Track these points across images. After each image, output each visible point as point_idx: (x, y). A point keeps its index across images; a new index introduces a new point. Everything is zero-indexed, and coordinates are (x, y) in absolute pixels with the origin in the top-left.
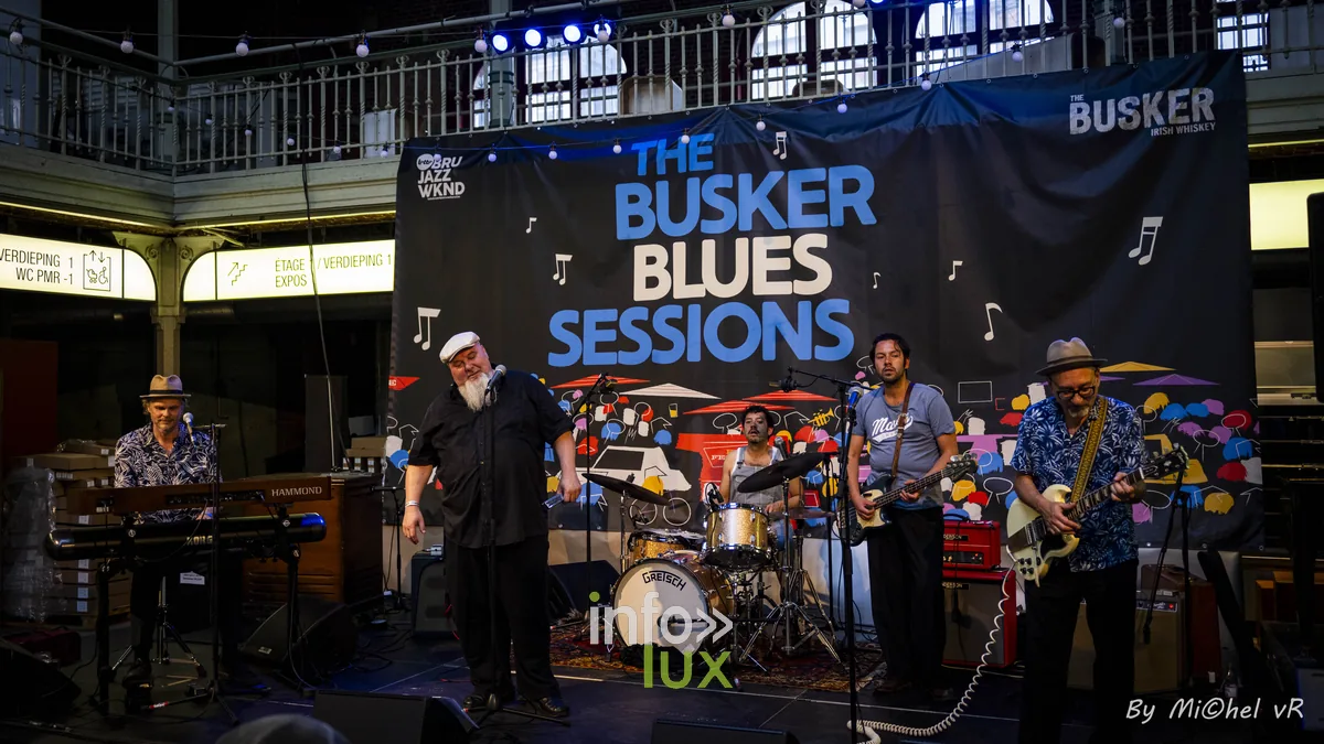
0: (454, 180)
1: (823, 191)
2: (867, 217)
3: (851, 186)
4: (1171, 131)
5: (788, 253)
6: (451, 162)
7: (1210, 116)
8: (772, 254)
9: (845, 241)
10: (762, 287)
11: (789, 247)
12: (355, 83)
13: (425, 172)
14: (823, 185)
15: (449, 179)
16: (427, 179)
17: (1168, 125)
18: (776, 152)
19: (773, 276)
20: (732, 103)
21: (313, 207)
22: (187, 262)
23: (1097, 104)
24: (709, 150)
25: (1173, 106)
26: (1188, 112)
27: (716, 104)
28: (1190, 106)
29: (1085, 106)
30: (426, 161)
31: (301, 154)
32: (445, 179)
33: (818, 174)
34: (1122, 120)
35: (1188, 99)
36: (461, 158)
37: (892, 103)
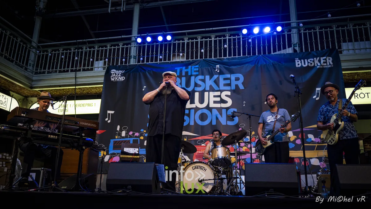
0: (122, 76)
1: (229, 80)
2: (241, 87)
3: (237, 79)
4: (322, 67)
5: (220, 96)
6: (120, 72)
7: (332, 63)
8: (215, 96)
9: (235, 92)
10: (212, 105)
11: (220, 95)
12: (94, 51)
13: (113, 74)
14: (229, 79)
15: (120, 76)
16: (114, 76)
17: (321, 65)
18: (216, 70)
19: (215, 102)
20: (204, 58)
21: (77, 83)
22: (31, 105)
23: (302, 61)
24: (197, 69)
25: (322, 61)
26: (326, 62)
27: (199, 59)
28: (326, 61)
29: (300, 61)
30: (113, 71)
31: (75, 69)
32: (119, 76)
33: (228, 76)
34: (309, 64)
35: (326, 59)
36: (124, 71)
37: (248, 59)
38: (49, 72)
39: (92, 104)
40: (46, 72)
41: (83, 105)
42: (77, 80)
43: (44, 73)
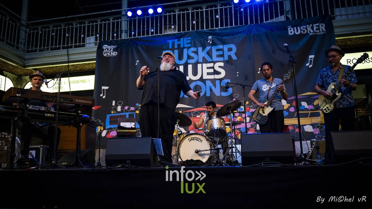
0: (114, 51)
1: (222, 51)
2: (234, 58)
3: (230, 50)
4: (315, 34)
5: (213, 68)
7: (324, 30)
8: (208, 68)
9: (229, 63)
10: (205, 77)
11: (213, 66)
13: (105, 49)
14: (222, 50)
15: (113, 51)
16: (106, 51)
17: (314, 32)
18: (209, 41)
19: (208, 74)
20: (195, 30)
21: (70, 60)
22: (25, 84)
23: (295, 28)
24: (190, 41)
25: (315, 28)
26: (319, 29)
27: (191, 30)
28: (319, 27)
29: (292, 29)
30: (105, 47)
31: (67, 46)
32: (111, 51)
33: (221, 47)
34: (302, 32)
35: (318, 26)
36: (116, 46)
37: (240, 28)
38: (40, 50)
39: (86, 81)
40: (38, 50)
41: (77, 82)
42: (69, 56)
43: (36, 51)
